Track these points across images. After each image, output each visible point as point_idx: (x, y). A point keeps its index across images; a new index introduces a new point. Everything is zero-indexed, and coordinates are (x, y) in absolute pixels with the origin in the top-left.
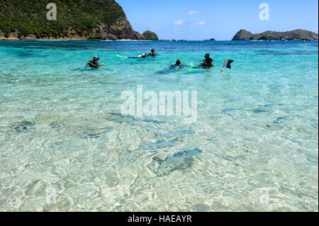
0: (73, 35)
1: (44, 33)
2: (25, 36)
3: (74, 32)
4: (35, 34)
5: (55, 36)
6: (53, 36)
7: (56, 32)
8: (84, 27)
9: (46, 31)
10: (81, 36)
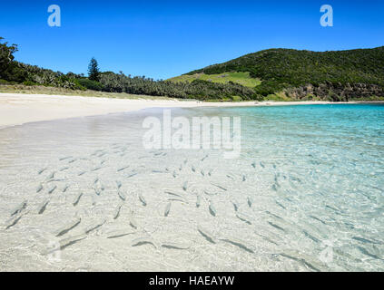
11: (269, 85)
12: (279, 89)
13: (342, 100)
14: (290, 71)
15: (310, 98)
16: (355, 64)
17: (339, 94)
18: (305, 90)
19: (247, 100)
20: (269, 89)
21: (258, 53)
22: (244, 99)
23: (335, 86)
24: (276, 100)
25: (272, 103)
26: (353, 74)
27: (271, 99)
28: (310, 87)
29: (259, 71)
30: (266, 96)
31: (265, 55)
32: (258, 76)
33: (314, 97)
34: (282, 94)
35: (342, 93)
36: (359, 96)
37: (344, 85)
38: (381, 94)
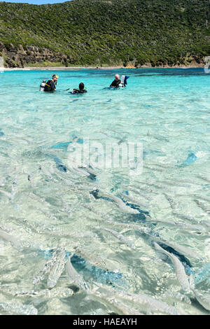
0: (190, 62)
1: (160, 61)
2: (142, 65)
3: (191, 58)
4: (151, 62)
5: (170, 63)
6: (168, 64)
7: (173, 59)
8: (204, 53)
9: (162, 59)
10: (199, 63)
13: (18, 66)
16: (24, 22)
17: (14, 59)
26: (25, 34)
35: (17, 57)
36: (34, 61)
37: (17, 48)
38: (53, 59)
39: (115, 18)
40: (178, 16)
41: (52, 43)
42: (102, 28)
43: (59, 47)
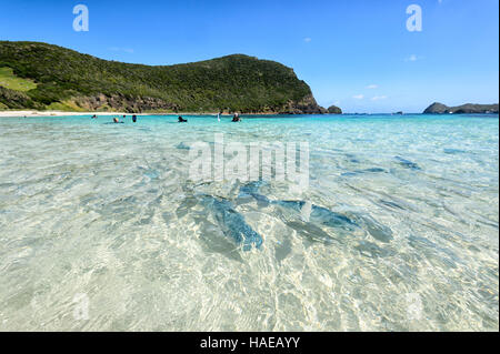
3: (269, 108)
8: (277, 104)
10: (274, 111)
11: (51, 91)
12: (66, 97)
13: (137, 112)
14: (76, 76)
15: (105, 109)
16: (141, 78)
17: (133, 106)
18: (98, 100)
19: (18, 108)
20: (51, 95)
21: (21, 43)
22: (11, 108)
23: (128, 99)
24: (65, 110)
25: (59, 114)
26: (141, 87)
27: (58, 109)
28: (102, 97)
29: (29, 70)
30: (48, 104)
31: (34, 50)
32: (28, 76)
33: (110, 109)
34: (71, 103)
35: (135, 105)
36: (149, 108)
37: (135, 98)
38: (165, 107)
39: (212, 78)
40: (258, 78)
41: (164, 95)
42: (203, 85)
43: (170, 98)
